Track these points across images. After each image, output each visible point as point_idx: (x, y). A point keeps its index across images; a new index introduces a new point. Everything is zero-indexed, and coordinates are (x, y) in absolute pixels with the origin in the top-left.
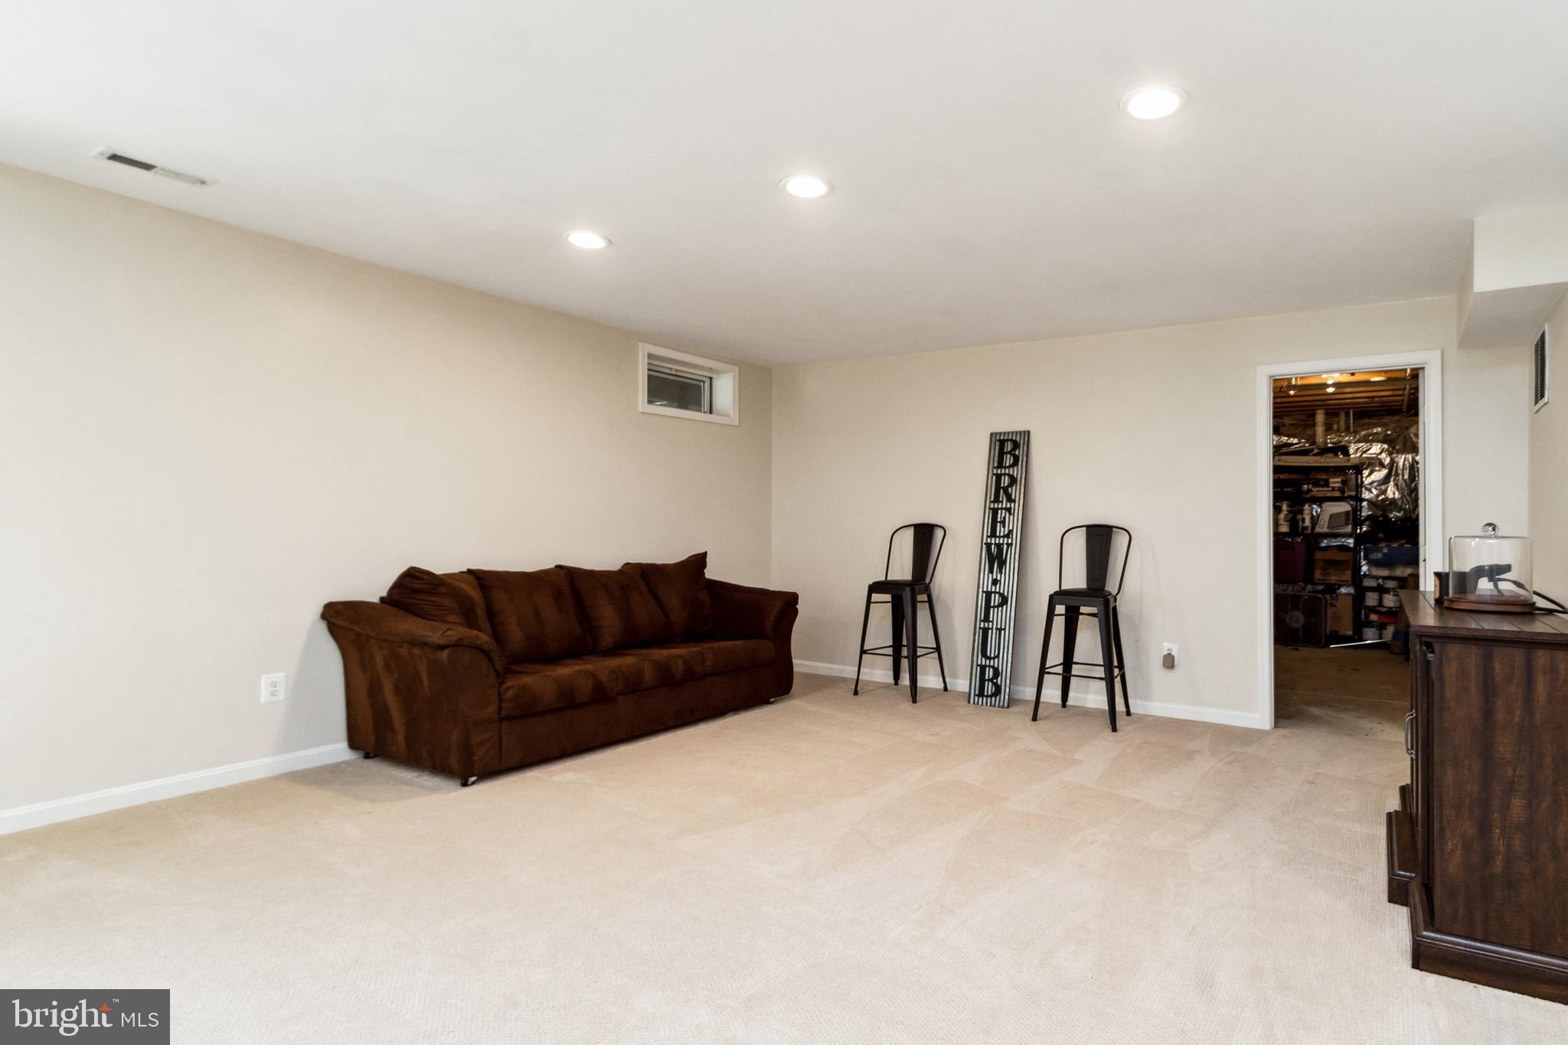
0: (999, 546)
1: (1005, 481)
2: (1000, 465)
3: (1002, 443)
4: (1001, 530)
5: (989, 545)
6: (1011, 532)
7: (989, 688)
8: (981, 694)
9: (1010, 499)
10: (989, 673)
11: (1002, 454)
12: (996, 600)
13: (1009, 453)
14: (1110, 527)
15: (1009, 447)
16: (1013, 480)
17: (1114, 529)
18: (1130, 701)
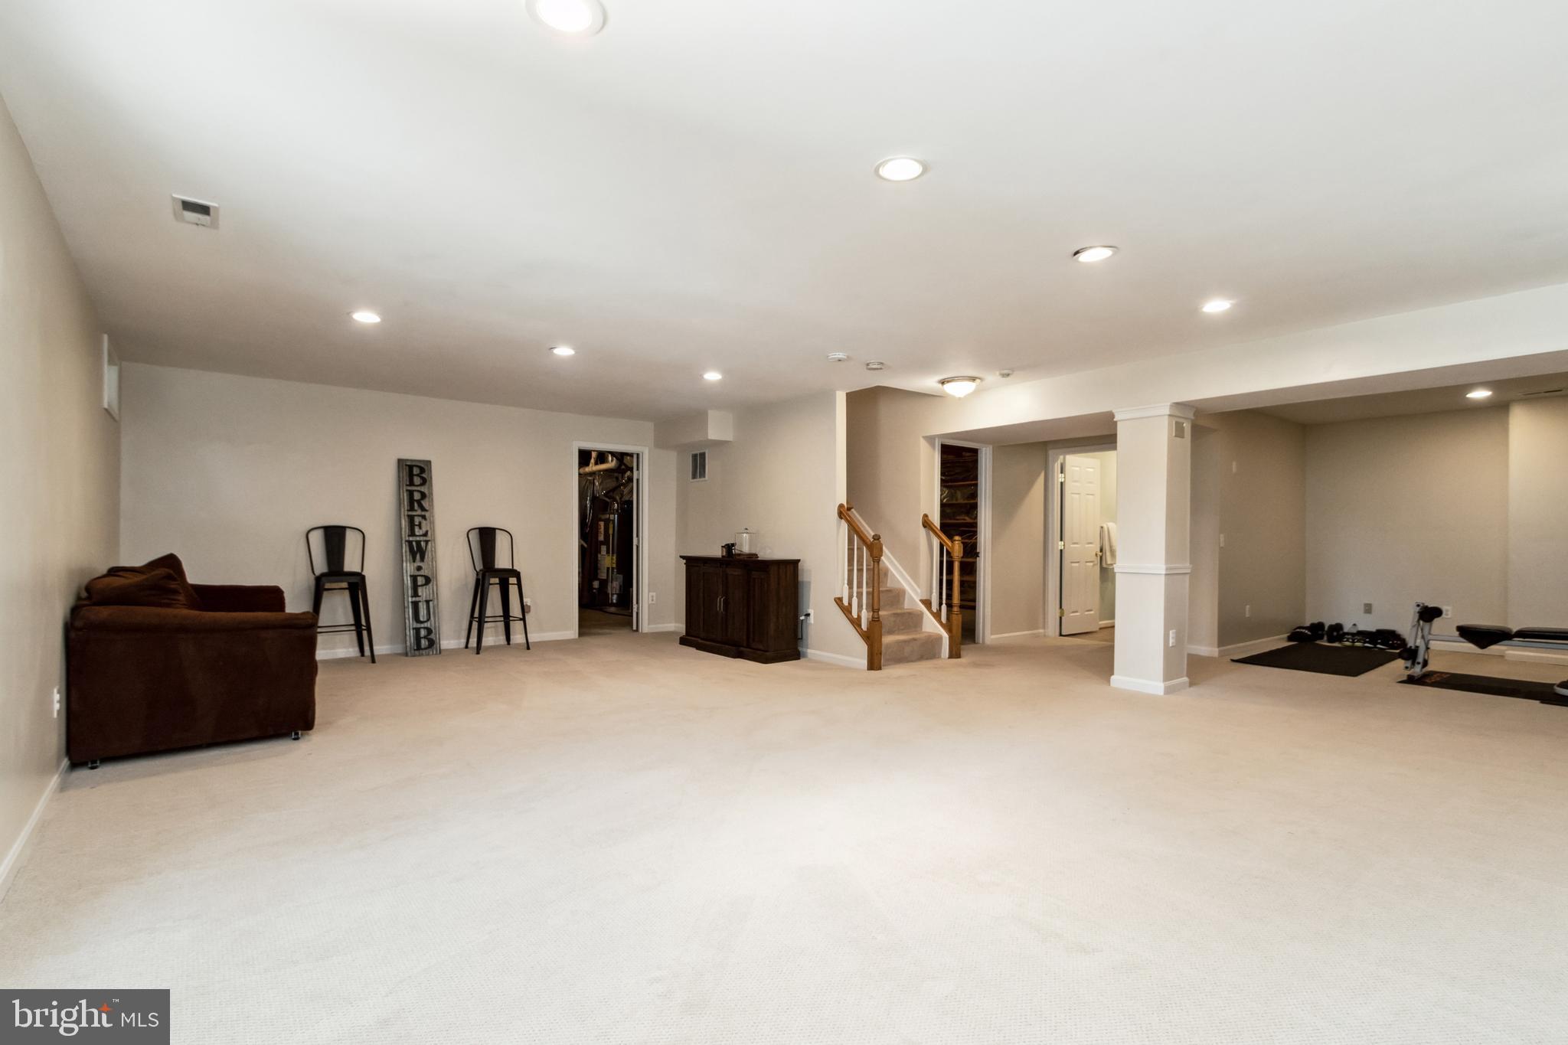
0: (418, 543)
1: (417, 496)
2: (411, 483)
3: (411, 468)
4: (417, 531)
5: (410, 543)
6: (427, 532)
7: (424, 643)
8: (419, 647)
9: (423, 509)
10: (423, 633)
11: (411, 475)
12: (420, 581)
13: (417, 475)
14: (494, 530)
15: (416, 471)
16: (423, 496)
17: (497, 531)
18: (529, 635)
